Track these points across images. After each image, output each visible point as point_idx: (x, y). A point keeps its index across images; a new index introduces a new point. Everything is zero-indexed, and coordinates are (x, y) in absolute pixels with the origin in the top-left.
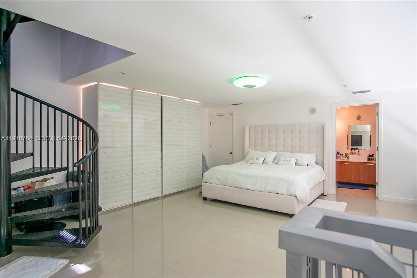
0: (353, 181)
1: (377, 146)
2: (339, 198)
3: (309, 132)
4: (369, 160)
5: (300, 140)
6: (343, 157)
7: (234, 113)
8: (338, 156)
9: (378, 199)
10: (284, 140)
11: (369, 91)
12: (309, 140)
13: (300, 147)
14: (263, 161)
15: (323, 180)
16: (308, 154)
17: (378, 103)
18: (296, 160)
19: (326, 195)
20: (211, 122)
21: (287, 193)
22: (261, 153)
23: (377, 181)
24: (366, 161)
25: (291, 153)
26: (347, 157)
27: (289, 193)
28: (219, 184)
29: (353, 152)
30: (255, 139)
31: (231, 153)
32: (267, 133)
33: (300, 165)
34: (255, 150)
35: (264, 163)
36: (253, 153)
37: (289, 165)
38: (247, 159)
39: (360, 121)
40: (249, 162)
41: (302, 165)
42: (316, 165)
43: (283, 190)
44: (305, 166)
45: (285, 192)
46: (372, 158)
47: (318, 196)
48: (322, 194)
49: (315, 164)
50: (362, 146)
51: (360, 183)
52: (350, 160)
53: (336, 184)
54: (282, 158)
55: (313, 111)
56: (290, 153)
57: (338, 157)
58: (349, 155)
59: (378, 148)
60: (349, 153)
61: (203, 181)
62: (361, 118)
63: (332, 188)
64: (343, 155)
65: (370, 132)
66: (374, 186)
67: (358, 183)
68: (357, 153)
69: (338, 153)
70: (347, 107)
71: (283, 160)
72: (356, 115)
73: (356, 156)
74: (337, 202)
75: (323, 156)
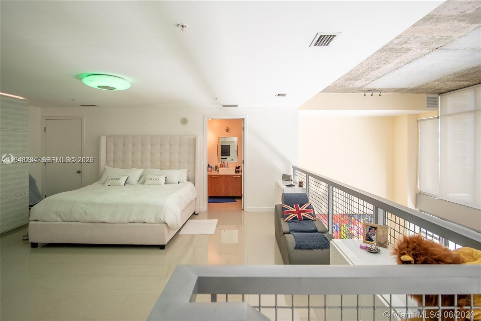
0: (223, 194)
1: (243, 160)
2: (210, 215)
3: (180, 145)
4: (236, 172)
5: (170, 154)
6: (214, 170)
7: (84, 117)
8: (209, 169)
9: (244, 211)
10: (152, 154)
11: (236, 106)
12: (179, 154)
13: (170, 162)
14: (126, 181)
15: (194, 198)
16: (179, 170)
17: (244, 118)
18: (166, 178)
19: (198, 213)
20: (45, 127)
21: (155, 220)
22: (123, 170)
23: (242, 193)
24: (233, 173)
25: (161, 170)
26: (217, 170)
27: (158, 221)
28: (59, 219)
29: (222, 165)
30: (114, 153)
31: (79, 172)
32: (130, 146)
33: (170, 184)
34: (114, 167)
35: (126, 184)
36: (111, 172)
37: (157, 184)
38: (103, 179)
39: (229, 133)
40: (106, 184)
41: (173, 184)
42: (188, 182)
43: (150, 217)
44: (176, 184)
45: (153, 220)
46: (238, 169)
47: (189, 217)
48: (194, 213)
49: (187, 180)
50: (230, 156)
51: (228, 196)
52: (220, 173)
53: (207, 199)
54: (150, 176)
55: (184, 121)
56: (159, 170)
57: (209, 171)
58: (219, 168)
59: (243, 161)
60: (219, 166)
61: (31, 218)
62: (230, 130)
63: (203, 205)
64: (213, 168)
65: (237, 142)
66: (240, 198)
67: (227, 196)
68: (226, 165)
69: (209, 166)
70: (217, 119)
71: (151, 179)
72: (225, 128)
73: (225, 168)
74: (209, 220)
75: (195, 171)
